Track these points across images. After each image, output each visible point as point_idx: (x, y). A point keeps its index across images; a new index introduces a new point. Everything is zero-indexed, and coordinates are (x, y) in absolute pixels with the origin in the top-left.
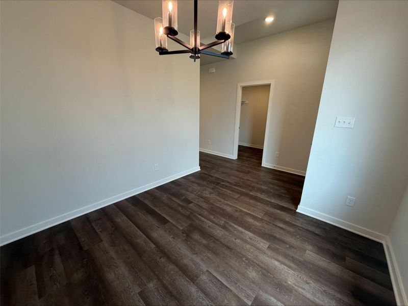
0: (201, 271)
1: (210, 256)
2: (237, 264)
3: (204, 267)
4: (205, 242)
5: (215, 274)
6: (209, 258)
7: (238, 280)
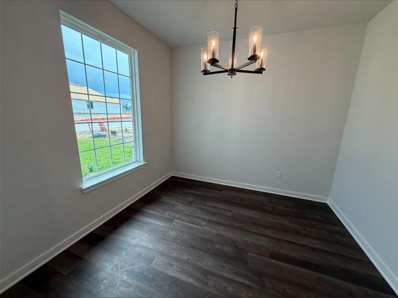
0: (207, 226)
1: (207, 236)
2: (184, 236)
3: (207, 228)
4: (217, 246)
5: (197, 226)
6: (207, 234)
7: (182, 227)
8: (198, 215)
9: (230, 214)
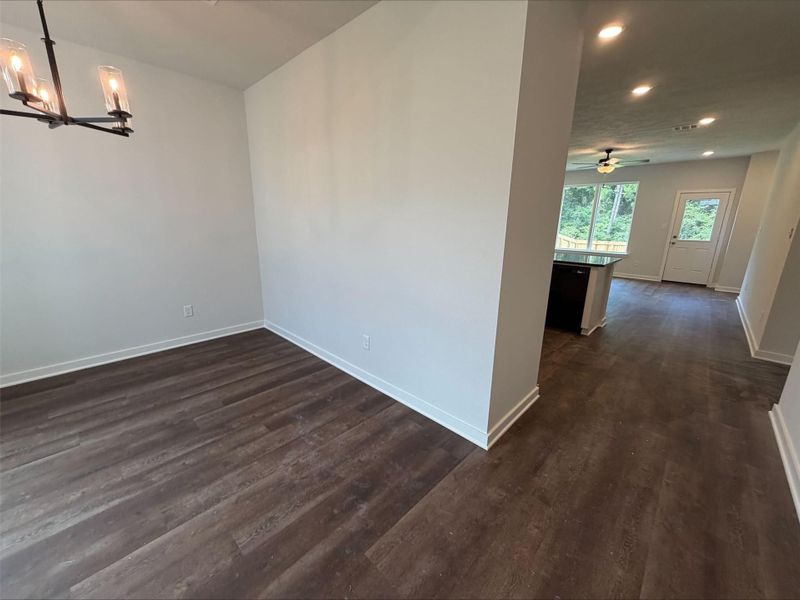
8: (42, 442)
9: (124, 403)
